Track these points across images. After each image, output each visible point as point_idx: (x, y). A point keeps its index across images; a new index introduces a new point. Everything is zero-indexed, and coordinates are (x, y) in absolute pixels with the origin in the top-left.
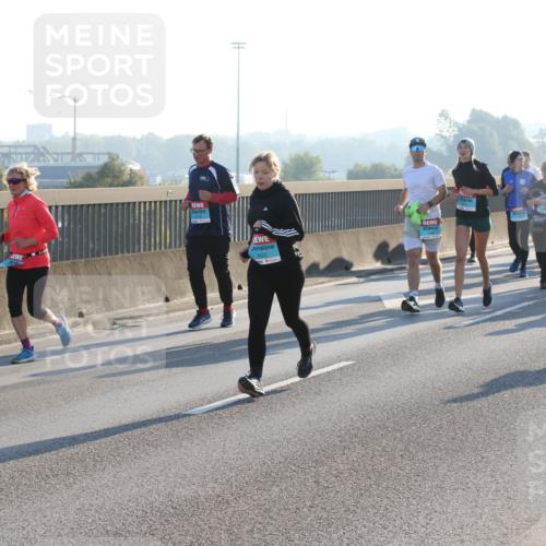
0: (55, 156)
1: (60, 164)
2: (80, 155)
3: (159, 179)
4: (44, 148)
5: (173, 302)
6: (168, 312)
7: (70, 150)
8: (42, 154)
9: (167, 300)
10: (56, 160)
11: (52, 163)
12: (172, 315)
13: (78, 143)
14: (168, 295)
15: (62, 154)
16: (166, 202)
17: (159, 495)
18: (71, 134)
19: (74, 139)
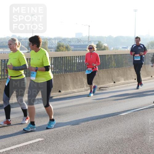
0: (83, 42)
1: (84, 44)
2: (90, 41)
3: (112, 49)
4: (80, 39)
5: (117, 83)
6: (115, 86)
7: (87, 40)
8: (80, 41)
9: (114, 82)
10: (83, 43)
11: (82, 44)
12: (116, 87)
13: (90, 38)
14: (115, 81)
15: (85, 41)
16: (115, 55)
17: (112, 137)
18: (88, 36)
19: (89, 37)
